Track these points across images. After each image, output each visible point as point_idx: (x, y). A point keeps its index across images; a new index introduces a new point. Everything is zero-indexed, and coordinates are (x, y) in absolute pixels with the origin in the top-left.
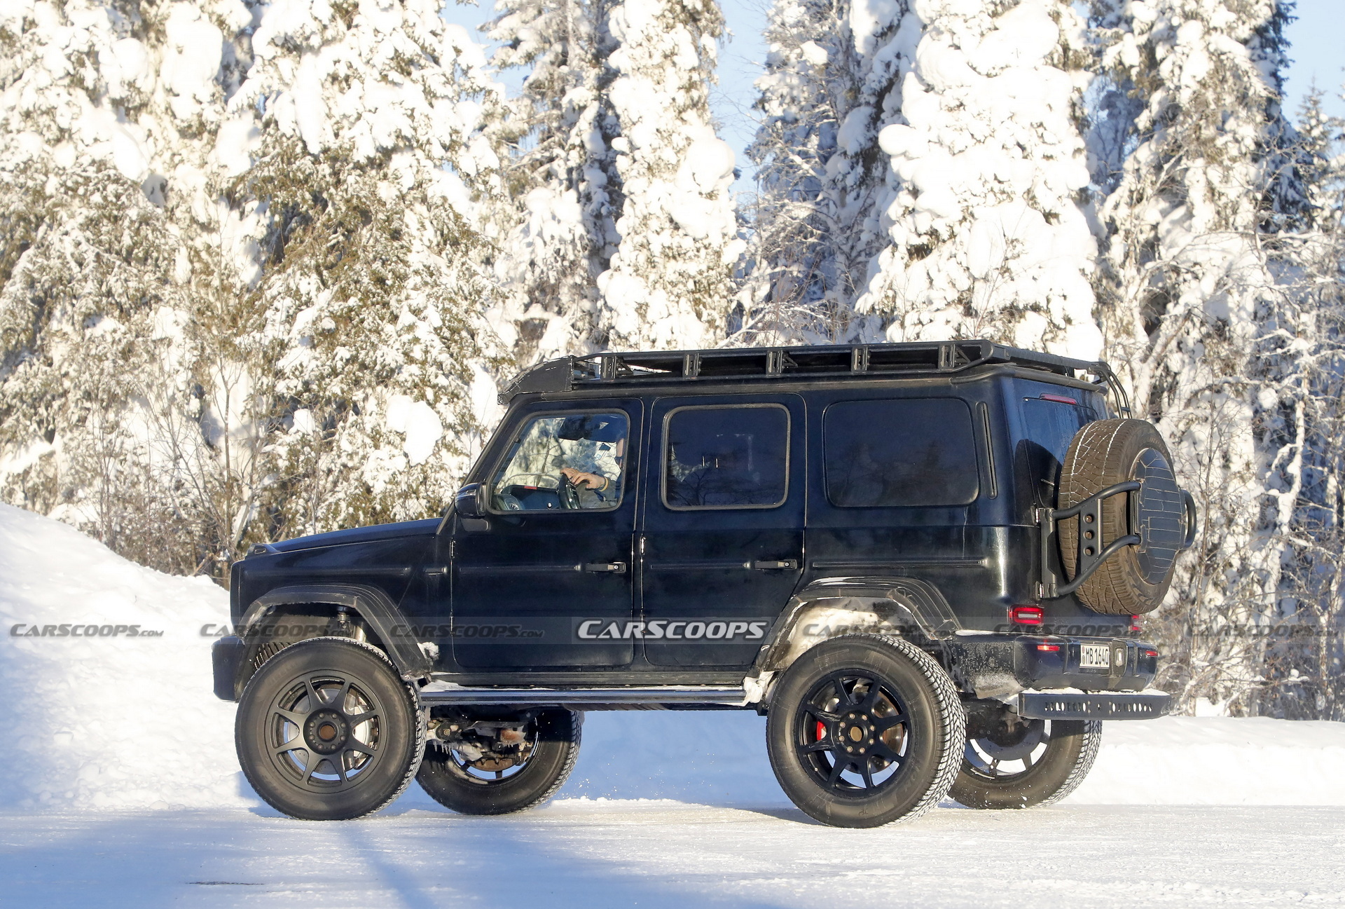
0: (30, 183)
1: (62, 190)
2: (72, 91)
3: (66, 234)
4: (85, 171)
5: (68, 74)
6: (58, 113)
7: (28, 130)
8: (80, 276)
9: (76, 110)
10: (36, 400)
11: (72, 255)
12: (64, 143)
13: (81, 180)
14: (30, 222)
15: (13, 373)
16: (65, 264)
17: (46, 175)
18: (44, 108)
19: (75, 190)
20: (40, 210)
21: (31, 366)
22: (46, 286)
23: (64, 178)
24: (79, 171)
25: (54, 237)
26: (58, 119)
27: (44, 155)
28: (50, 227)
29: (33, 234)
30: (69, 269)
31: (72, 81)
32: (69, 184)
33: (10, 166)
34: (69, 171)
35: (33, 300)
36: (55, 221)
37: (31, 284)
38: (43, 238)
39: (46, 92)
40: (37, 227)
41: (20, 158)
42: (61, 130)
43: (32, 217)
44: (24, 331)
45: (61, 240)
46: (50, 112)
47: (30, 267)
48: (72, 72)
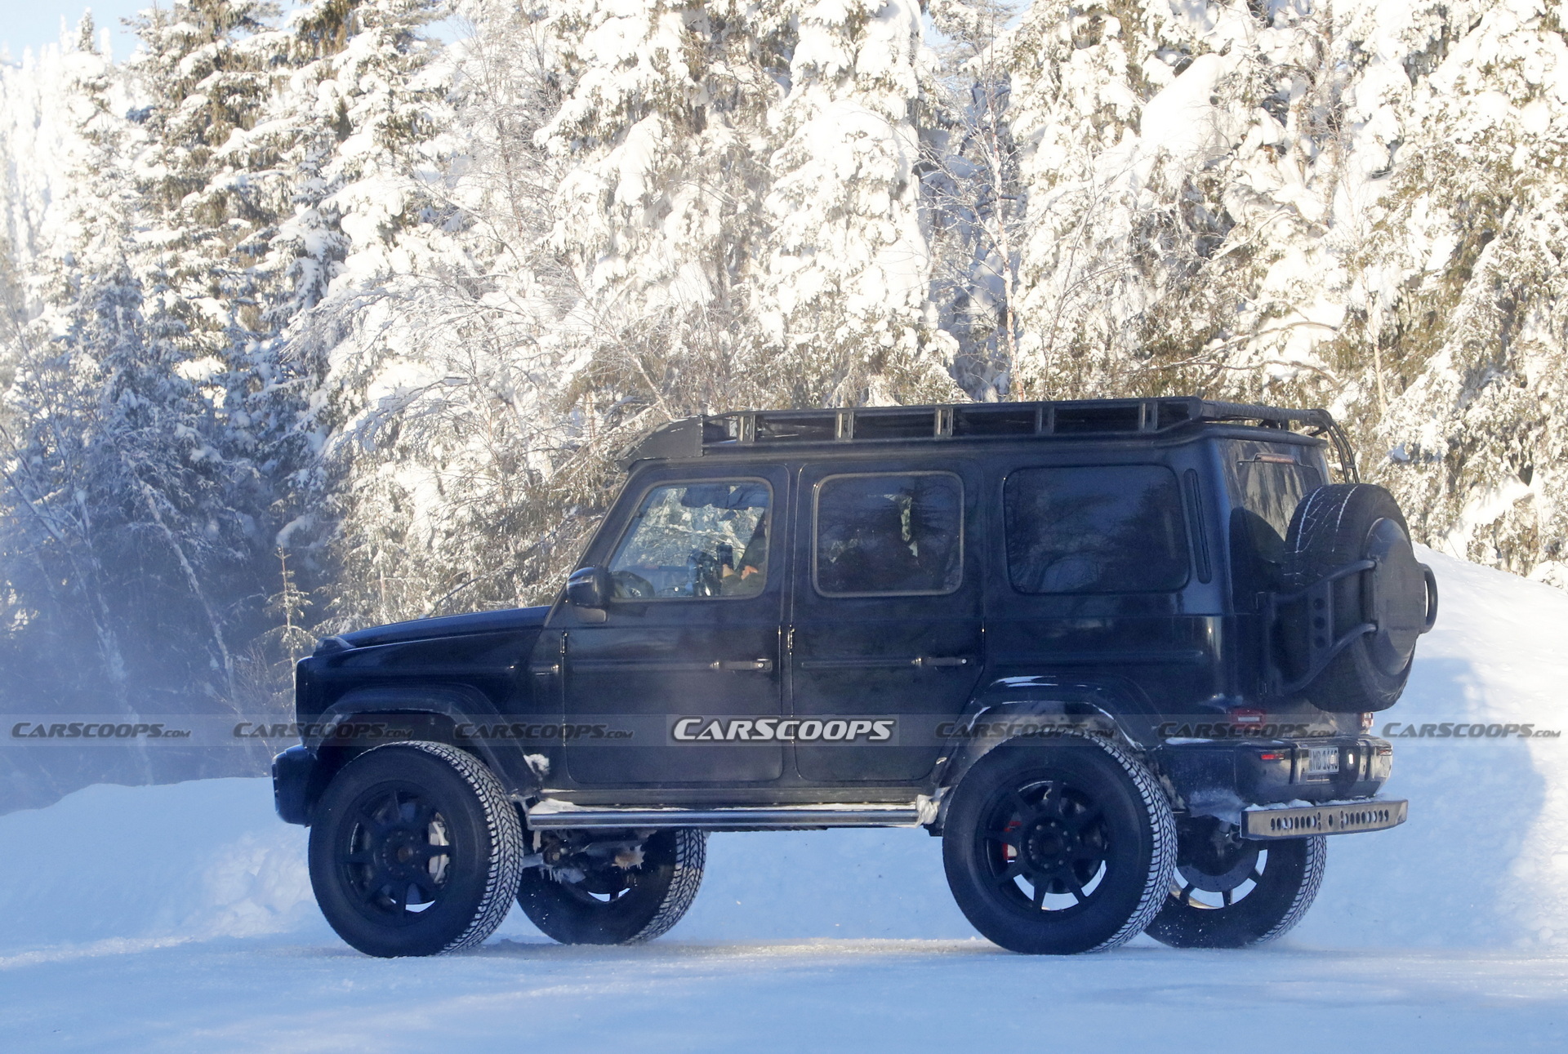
0: (1493, 157)
1: (1534, 162)
2: (1543, 35)
3: (1540, 217)
4: (1561, 136)
5: (1539, 14)
6: (1526, 65)
7: (1489, 89)
8: (1558, 270)
9: (1548, 59)
10: (1507, 431)
11: (1548, 244)
12: (1535, 102)
13: (1557, 148)
14: (1494, 206)
15: (1477, 397)
16: (1539, 256)
17: (1512, 144)
18: (1508, 60)
19: (1549, 162)
20: (1505, 189)
21: (1499, 388)
22: (1516, 285)
23: (1535, 147)
24: (1554, 137)
25: (1524, 222)
26: (1526, 73)
27: (1509, 119)
28: (1519, 210)
29: (1498, 221)
30: (1545, 262)
31: (1543, 24)
32: (1542, 154)
33: (1467, 137)
34: (1542, 138)
35: (1499, 304)
36: (1525, 203)
37: (1497, 283)
38: (1510, 224)
39: (1510, 38)
40: (1503, 210)
41: (1480, 125)
42: (1531, 86)
43: (1496, 199)
44: (1490, 343)
45: (1533, 226)
46: (1515, 64)
47: (1496, 262)
48: (1544, 12)
